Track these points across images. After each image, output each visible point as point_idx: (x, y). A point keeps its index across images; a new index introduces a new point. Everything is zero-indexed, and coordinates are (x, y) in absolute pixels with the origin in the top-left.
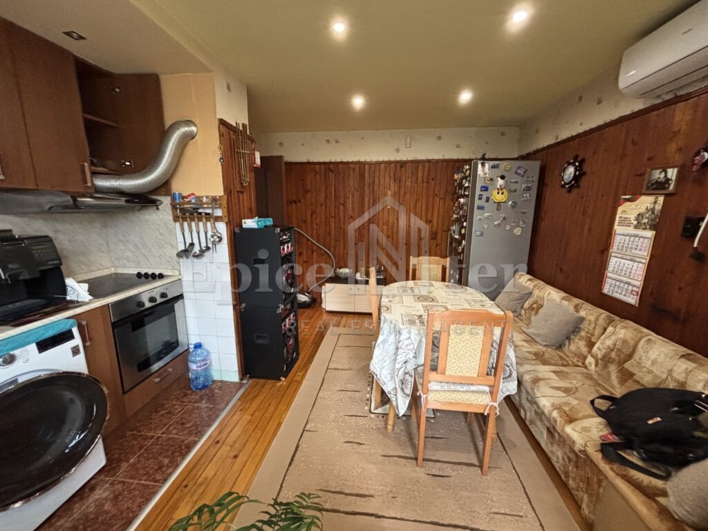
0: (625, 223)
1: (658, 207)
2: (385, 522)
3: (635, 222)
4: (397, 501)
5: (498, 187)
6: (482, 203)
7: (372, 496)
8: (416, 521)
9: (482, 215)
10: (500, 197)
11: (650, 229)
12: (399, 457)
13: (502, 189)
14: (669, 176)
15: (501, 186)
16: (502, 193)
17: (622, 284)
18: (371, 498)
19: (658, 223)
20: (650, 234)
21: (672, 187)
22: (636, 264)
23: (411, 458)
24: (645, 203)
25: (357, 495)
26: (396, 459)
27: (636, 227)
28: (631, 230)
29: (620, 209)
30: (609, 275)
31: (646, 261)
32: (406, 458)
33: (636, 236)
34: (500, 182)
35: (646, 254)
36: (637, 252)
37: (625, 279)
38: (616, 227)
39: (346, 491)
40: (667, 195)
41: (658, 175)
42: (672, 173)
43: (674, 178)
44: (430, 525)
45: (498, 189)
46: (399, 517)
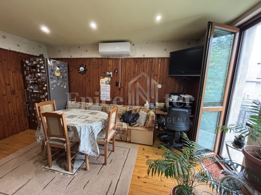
0: (103, 83)
1: (110, 80)
2: (121, 178)
3: (105, 83)
4: (115, 174)
5: (57, 70)
6: (52, 76)
7: (112, 181)
8: (122, 171)
9: (53, 81)
10: (58, 74)
11: (109, 84)
12: (101, 169)
13: (58, 71)
14: (111, 74)
15: (58, 70)
16: (58, 73)
17: (105, 97)
18: (112, 182)
19: (111, 83)
20: (109, 85)
21: (112, 76)
22: (108, 92)
23: (103, 166)
24: (107, 79)
25: (110, 186)
26: (101, 170)
27: (106, 84)
28: (105, 85)
29: (101, 80)
30: (101, 96)
31: (110, 91)
32: (102, 167)
33: (106, 86)
34: (58, 69)
35: (109, 90)
36: (107, 89)
37: (106, 96)
38: (101, 84)
39: (107, 190)
40: (111, 78)
41: (108, 73)
42: (111, 73)
43: (112, 74)
44: (124, 168)
45: (57, 71)
46: (120, 175)
